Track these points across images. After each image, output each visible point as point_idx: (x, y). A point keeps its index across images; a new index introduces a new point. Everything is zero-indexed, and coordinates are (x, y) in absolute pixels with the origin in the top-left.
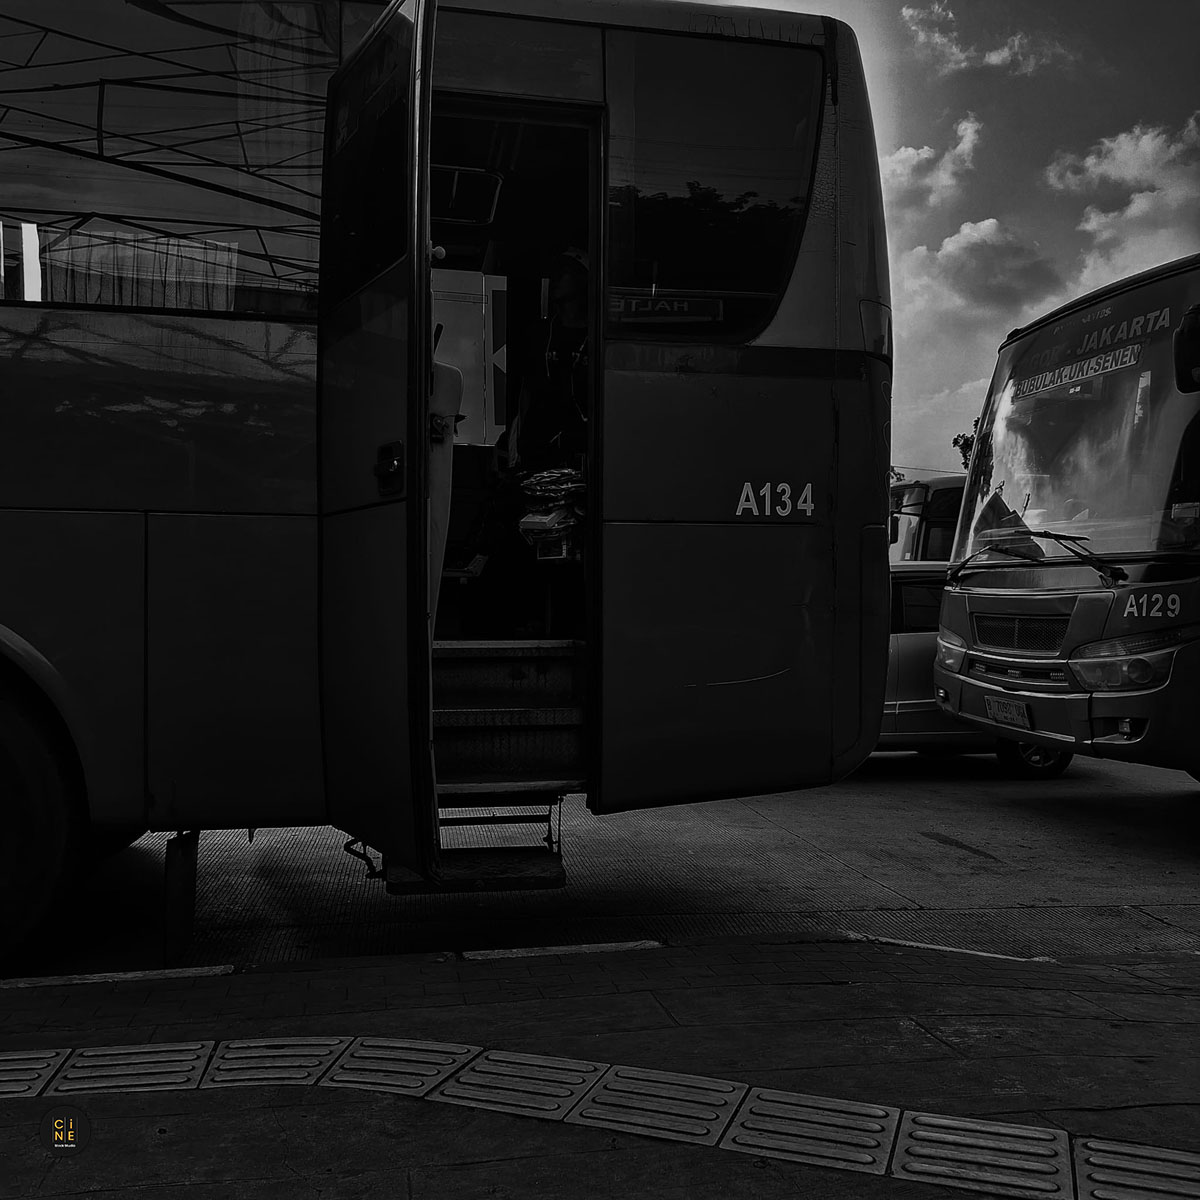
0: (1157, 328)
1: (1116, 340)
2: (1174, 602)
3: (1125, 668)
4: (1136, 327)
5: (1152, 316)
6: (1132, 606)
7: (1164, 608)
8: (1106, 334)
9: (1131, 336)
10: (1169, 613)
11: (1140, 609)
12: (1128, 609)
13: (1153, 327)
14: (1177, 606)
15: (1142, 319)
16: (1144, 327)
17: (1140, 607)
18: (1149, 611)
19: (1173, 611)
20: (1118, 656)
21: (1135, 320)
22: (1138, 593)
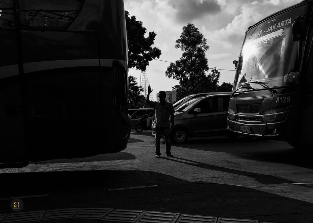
0: (288, 24)
1: (277, 28)
2: (289, 98)
3: (275, 116)
4: (282, 24)
5: (286, 21)
6: (278, 100)
7: (286, 100)
8: (274, 27)
9: (281, 26)
10: (287, 101)
11: (280, 101)
12: (277, 101)
13: (287, 24)
14: (289, 100)
15: (284, 22)
16: (284, 24)
17: (280, 100)
18: (282, 101)
19: (288, 101)
20: (274, 113)
21: (282, 22)
22: (280, 97)
